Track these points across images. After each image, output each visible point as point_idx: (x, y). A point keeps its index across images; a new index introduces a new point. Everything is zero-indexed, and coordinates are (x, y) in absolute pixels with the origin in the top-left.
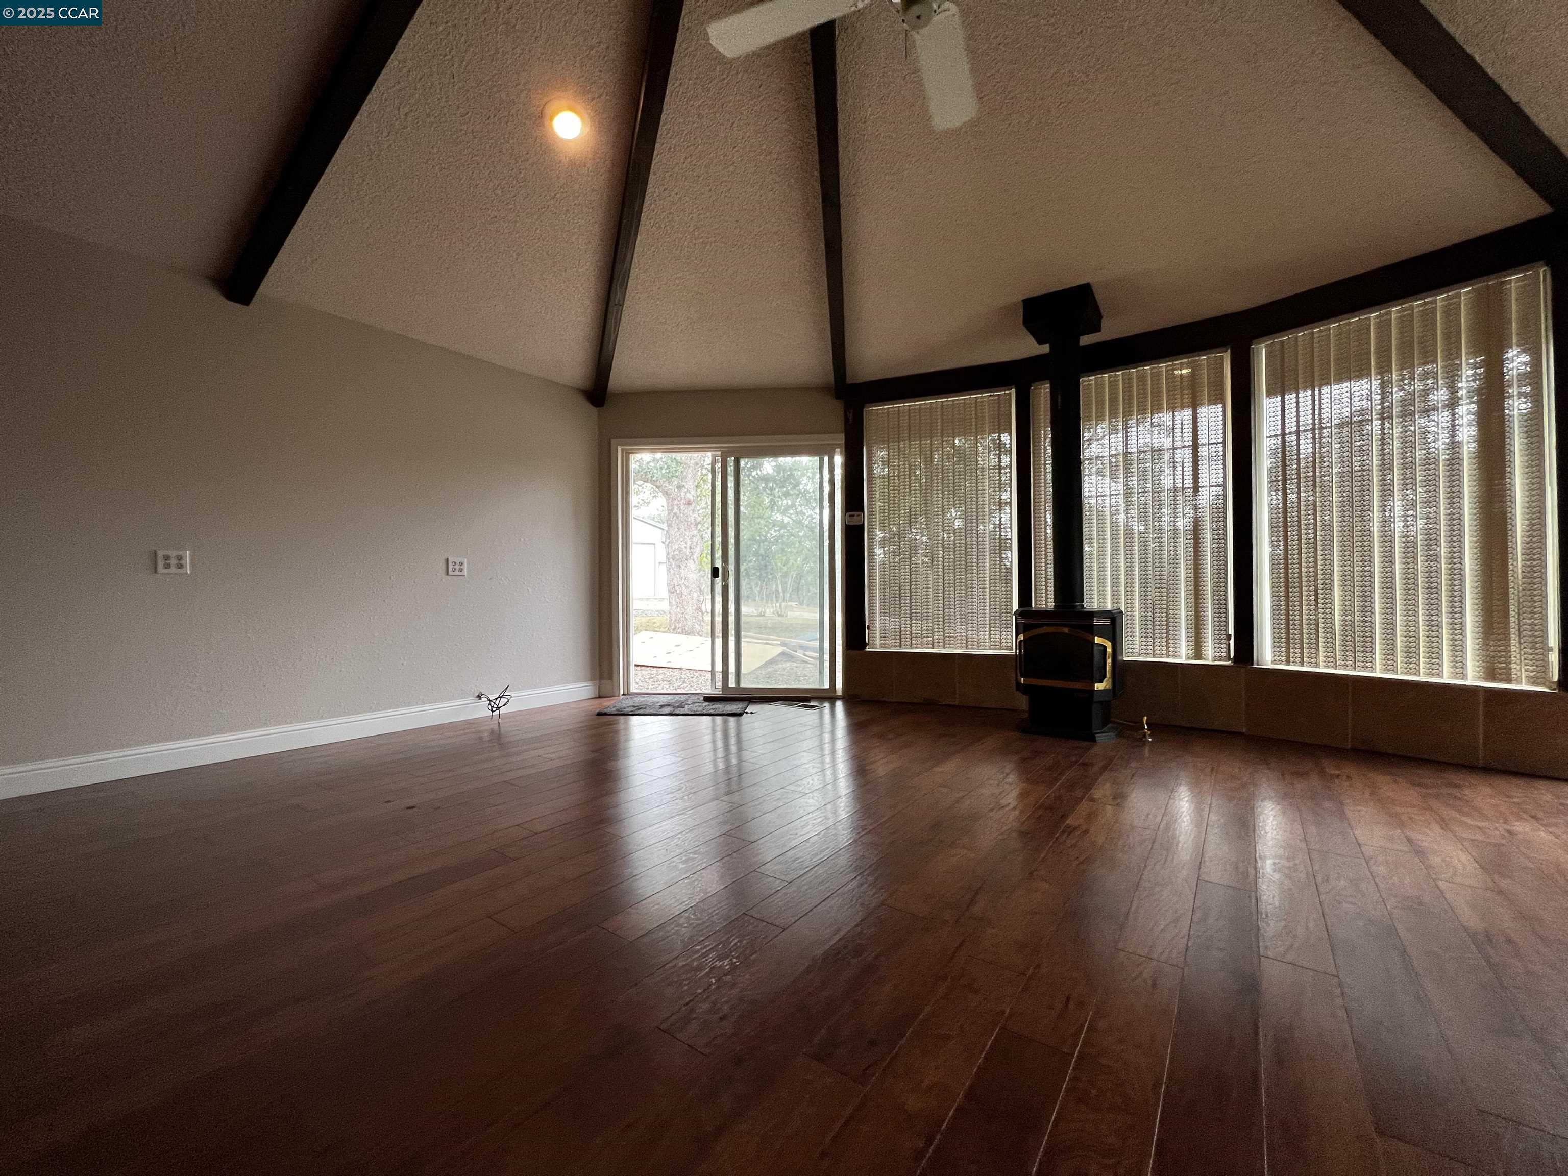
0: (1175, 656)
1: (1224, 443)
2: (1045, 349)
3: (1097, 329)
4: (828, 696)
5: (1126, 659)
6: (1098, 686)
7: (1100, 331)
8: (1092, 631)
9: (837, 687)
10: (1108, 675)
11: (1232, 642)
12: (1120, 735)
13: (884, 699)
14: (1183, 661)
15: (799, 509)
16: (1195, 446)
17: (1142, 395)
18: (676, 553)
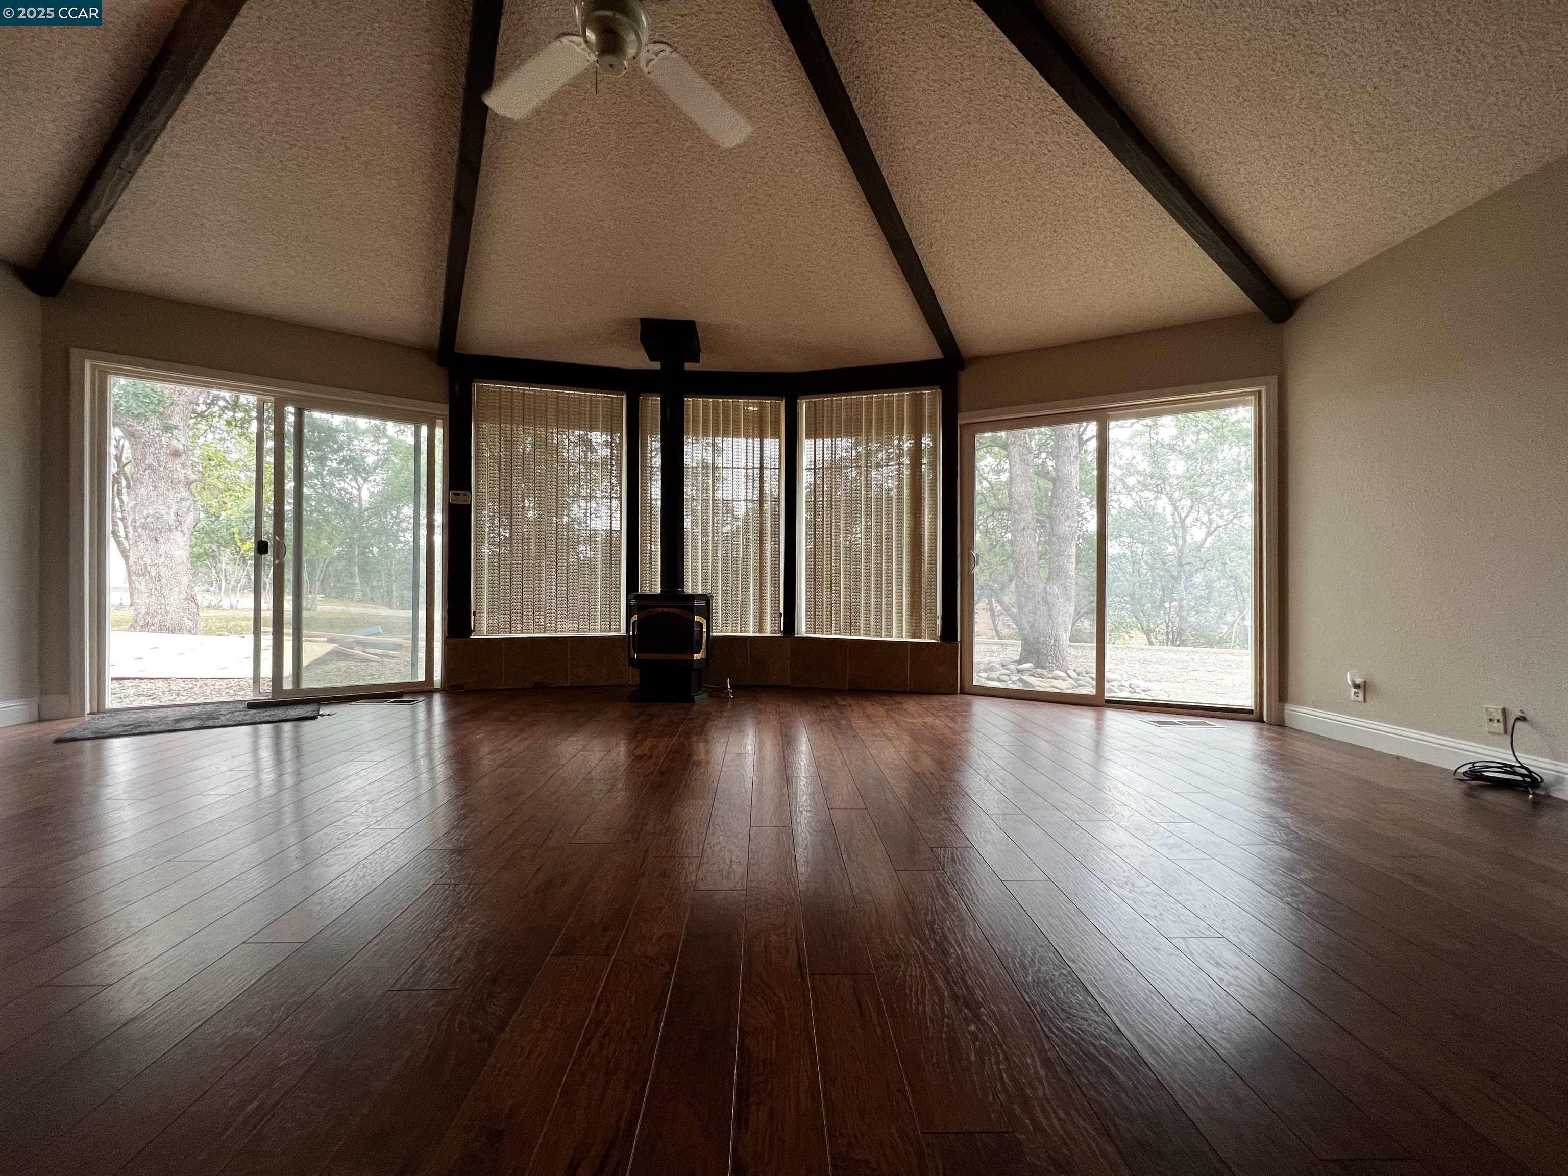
0: (745, 631)
1: (779, 468)
2: (657, 365)
3: (696, 360)
4: (424, 690)
5: (714, 634)
6: (697, 656)
7: (698, 361)
8: (692, 610)
9: (435, 679)
10: (704, 647)
11: (782, 618)
12: (710, 696)
13: (492, 687)
14: (751, 634)
15: (327, 479)
16: (762, 468)
17: (726, 421)
18: (149, 520)
